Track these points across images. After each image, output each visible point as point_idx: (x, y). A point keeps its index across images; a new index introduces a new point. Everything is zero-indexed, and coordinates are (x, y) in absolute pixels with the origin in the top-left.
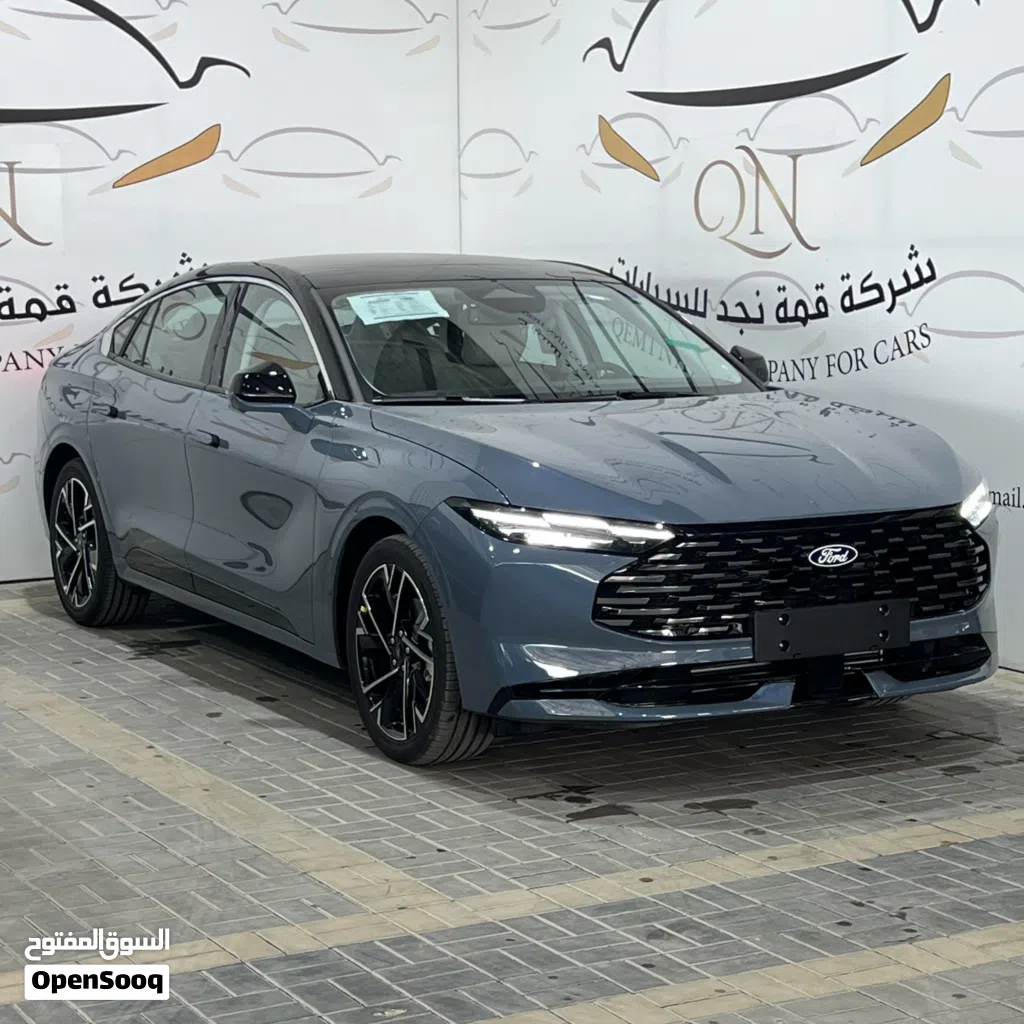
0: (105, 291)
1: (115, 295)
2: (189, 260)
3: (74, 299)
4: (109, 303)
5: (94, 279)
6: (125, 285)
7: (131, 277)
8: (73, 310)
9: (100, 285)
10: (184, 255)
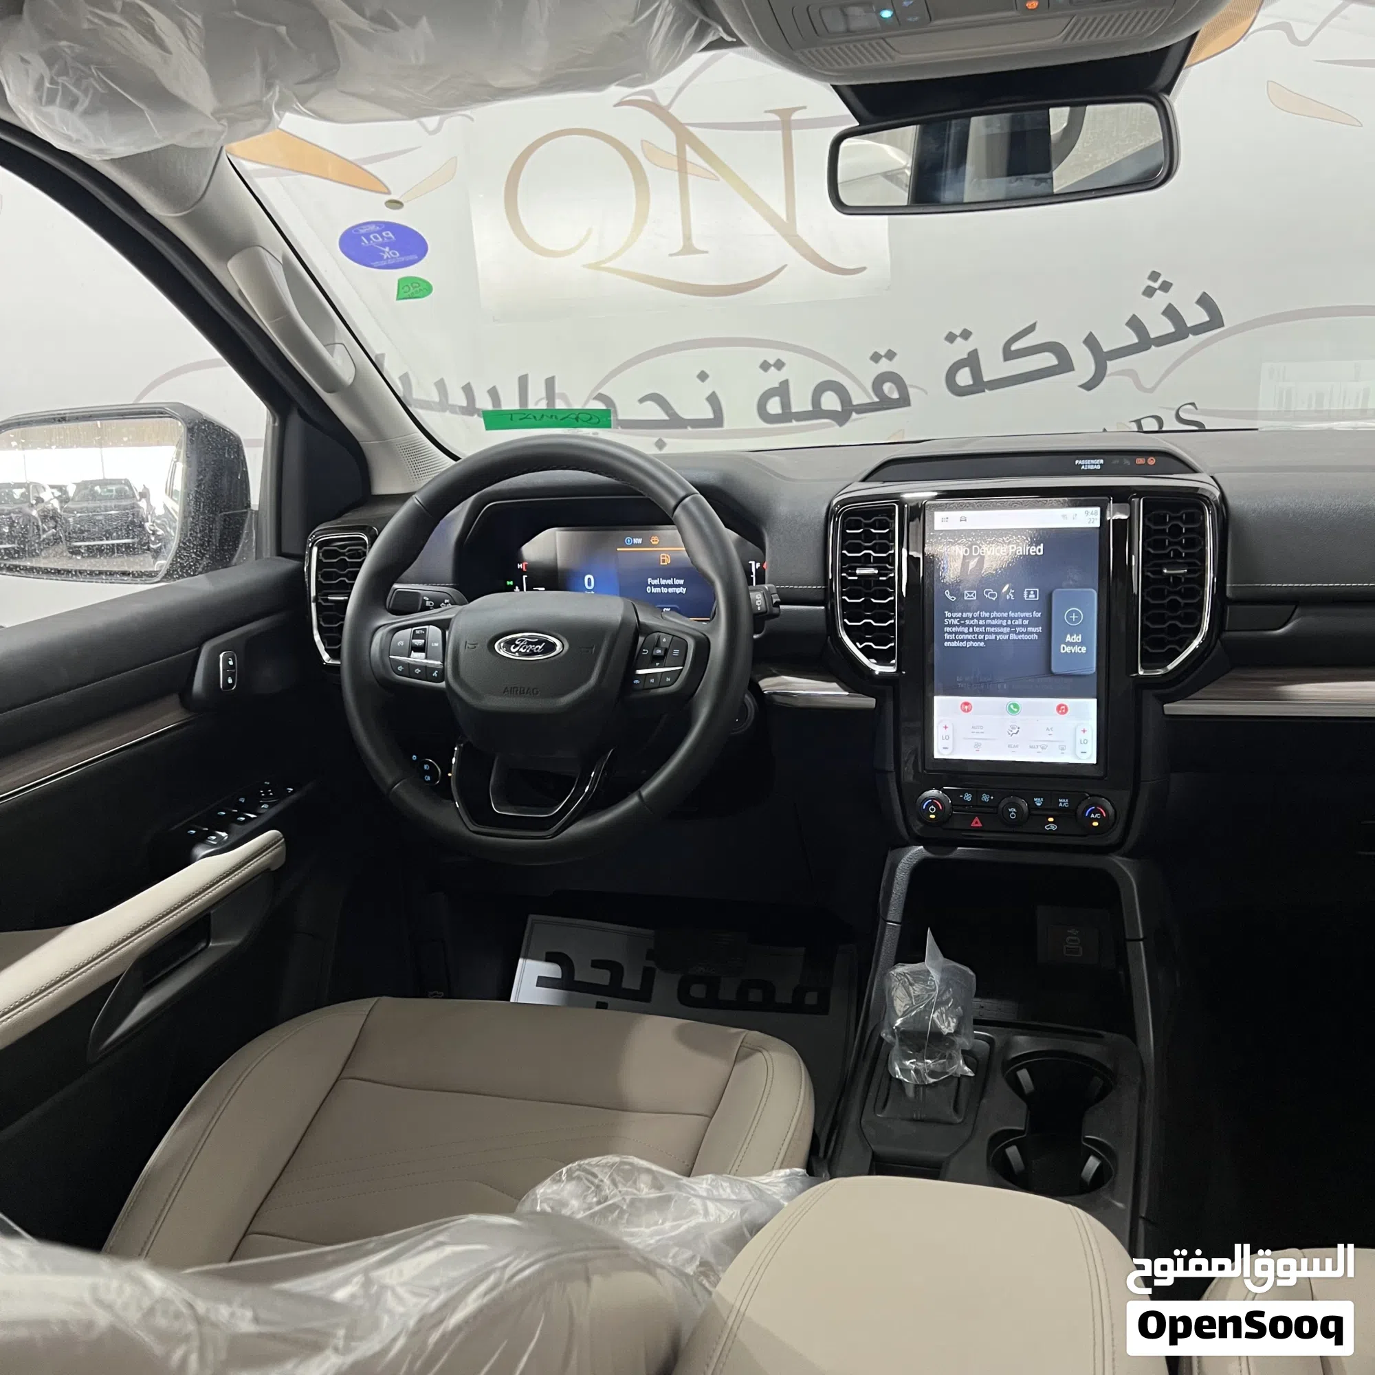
0: (972, 361)
1: (993, 368)
2: (1166, 287)
3: (907, 382)
4: (979, 385)
5: (951, 338)
6: (1014, 347)
7: (1031, 328)
8: (904, 401)
9: (961, 349)
10: (1154, 276)
